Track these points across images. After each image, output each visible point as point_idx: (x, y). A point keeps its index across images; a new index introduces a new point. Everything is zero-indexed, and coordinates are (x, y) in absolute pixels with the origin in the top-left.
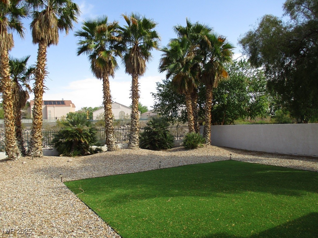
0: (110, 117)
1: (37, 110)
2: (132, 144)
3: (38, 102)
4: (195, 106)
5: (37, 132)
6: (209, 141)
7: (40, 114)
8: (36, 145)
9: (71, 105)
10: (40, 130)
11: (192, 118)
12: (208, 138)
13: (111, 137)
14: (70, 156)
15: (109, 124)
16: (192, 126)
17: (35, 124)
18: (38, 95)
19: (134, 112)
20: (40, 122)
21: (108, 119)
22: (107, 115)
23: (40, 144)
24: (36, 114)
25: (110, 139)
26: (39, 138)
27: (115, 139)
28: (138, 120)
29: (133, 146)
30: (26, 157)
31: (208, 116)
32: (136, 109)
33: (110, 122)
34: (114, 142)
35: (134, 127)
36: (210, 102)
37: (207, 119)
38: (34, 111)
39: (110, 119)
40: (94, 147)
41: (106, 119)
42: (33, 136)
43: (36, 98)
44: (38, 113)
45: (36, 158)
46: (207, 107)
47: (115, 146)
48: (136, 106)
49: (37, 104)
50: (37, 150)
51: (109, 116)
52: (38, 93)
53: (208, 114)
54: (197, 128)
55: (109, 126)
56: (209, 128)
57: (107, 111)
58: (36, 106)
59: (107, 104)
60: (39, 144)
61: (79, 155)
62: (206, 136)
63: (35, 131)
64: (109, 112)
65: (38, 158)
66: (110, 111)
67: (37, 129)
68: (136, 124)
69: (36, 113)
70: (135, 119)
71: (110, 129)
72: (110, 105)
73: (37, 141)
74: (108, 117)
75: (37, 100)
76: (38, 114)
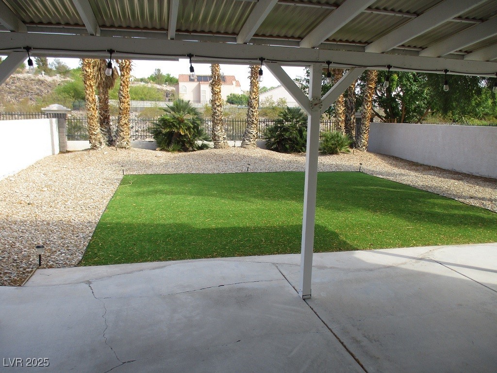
0: (218, 104)
1: (123, 92)
2: (246, 141)
3: (124, 82)
4: (351, 92)
5: (123, 119)
6: (364, 146)
7: (126, 97)
8: (121, 134)
9: (234, 82)
10: (126, 116)
11: (341, 109)
12: (362, 140)
13: (218, 130)
14: (169, 151)
15: (216, 113)
16: (340, 121)
17: (120, 109)
18: (124, 73)
19: (252, 98)
20: (127, 106)
21: (215, 106)
22: (215, 100)
23: (127, 134)
24: (122, 98)
25: (216, 133)
26: (125, 126)
27: (223, 133)
28: (256, 109)
29: (247, 144)
30: (111, 148)
31: (366, 107)
32: (254, 94)
33: (218, 110)
34: (222, 137)
35: (251, 118)
36: (371, 86)
37: (364, 113)
38: (120, 93)
39: (218, 106)
40: (199, 143)
41: (213, 105)
42: (119, 123)
43: (122, 77)
44: (124, 95)
45: (121, 149)
46: (366, 94)
47: (223, 142)
48: (254, 89)
49: (123, 84)
50: (123, 140)
51: (217, 102)
52: (123, 70)
53: (367, 104)
54: (350, 124)
55: (216, 116)
56: (365, 126)
57: (214, 96)
58: (121, 87)
59: (214, 86)
60: (125, 134)
61: (179, 151)
62: (359, 138)
63: (121, 117)
64: (217, 97)
65: (124, 149)
66: (218, 95)
67: (123, 115)
68: (253, 115)
69: (122, 95)
70: (252, 107)
71: (217, 120)
72: (219, 87)
73: (123, 130)
74: (216, 104)
75: (123, 80)
76: (124, 97)
